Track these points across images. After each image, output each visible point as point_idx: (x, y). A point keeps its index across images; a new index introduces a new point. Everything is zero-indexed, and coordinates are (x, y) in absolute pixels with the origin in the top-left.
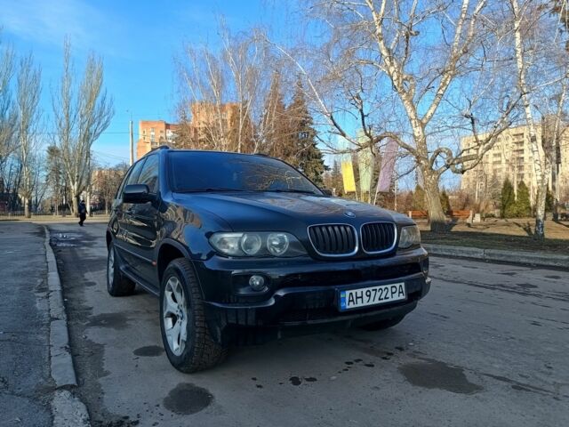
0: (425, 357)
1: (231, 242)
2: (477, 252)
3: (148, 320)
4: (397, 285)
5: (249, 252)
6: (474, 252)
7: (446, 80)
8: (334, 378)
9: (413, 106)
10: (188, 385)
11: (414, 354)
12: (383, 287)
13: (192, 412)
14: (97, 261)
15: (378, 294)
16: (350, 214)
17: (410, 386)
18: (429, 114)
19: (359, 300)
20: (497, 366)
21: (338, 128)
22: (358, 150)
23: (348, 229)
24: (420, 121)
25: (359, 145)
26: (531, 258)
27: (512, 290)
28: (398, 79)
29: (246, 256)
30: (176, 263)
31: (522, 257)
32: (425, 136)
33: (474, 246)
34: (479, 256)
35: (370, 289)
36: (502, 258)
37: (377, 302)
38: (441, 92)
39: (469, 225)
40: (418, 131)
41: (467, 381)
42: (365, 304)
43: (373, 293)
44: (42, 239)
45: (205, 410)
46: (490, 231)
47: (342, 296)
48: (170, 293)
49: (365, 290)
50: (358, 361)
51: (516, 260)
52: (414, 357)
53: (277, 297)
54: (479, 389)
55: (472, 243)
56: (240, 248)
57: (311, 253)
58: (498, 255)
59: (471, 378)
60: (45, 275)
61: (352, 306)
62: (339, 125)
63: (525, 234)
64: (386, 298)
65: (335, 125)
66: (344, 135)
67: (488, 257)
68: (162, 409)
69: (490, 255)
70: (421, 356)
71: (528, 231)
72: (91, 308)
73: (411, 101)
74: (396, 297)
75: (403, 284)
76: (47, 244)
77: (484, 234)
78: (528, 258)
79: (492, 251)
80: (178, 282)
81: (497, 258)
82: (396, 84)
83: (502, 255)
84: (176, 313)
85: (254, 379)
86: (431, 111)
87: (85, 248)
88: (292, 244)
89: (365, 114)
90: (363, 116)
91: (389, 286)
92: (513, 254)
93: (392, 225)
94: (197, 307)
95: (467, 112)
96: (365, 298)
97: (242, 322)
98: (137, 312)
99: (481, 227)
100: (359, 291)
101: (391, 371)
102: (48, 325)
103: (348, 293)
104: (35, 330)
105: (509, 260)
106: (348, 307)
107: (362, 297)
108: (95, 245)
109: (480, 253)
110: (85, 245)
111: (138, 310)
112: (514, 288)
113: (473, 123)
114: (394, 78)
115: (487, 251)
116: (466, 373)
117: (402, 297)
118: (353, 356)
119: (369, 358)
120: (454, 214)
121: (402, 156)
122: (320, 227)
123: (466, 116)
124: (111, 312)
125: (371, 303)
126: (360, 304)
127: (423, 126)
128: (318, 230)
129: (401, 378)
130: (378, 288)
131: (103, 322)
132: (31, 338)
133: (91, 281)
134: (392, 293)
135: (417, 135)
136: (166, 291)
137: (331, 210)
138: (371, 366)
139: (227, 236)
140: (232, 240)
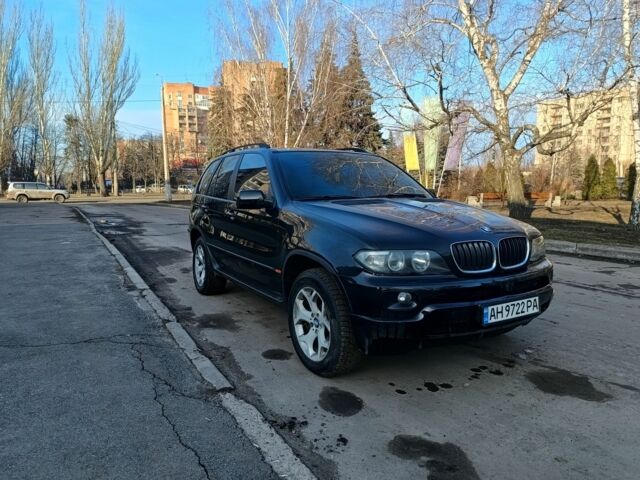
0: (547, 365)
1: (376, 260)
2: (568, 247)
3: (257, 322)
4: (532, 299)
5: (393, 269)
6: (565, 247)
7: (535, 43)
8: (467, 384)
9: (495, 75)
10: (332, 388)
11: (536, 362)
12: (520, 302)
13: (350, 415)
14: (159, 252)
15: (516, 308)
16: (487, 229)
17: (542, 394)
18: (513, 84)
19: (500, 315)
20: (621, 375)
21: (411, 101)
22: (432, 127)
23: (487, 245)
24: (502, 92)
25: (433, 121)
26: (630, 254)
27: (614, 291)
28: (479, 42)
29: (392, 273)
30: (308, 273)
31: (620, 253)
32: (507, 110)
33: (564, 239)
34: (570, 250)
35: (509, 304)
36: (596, 254)
37: (515, 316)
38: (528, 58)
39: (549, 209)
40: (499, 104)
41: (594, 389)
42: (505, 318)
43: (511, 308)
44: (85, 225)
45: (360, 413)
46: (576, 217)
47: (485, 311)
48: (302, 302)
49: (504, 305)
50: (484, 368)
51: (613, 256)
52: (537, 364)
53: (424, 313)
54: (609, 397)
55: (561, 235)
56: (386, 265)
57: (454, 270)
58: (592, 250)
59: (599, 387)
60: (121, 270)
61: (493, 320)
62: (412, 98)
63: (614, 221)
64: (522, 312)
65: (408, 98)
66: (417, 110)
67: (580, 252)
68: (321, 411)
69: (583, 249)
70: (543, 364)
71: (619, 218)
72: (190, 309)
73: (493, 69)
74: (531, 311)
75: (537, 298)
76: (94, 230)
77: (569, 222)
78: (626, 254)
79: (586, 246)
80: (315, 292)
81: (590, 253)
82: (476, 47)
83: (596, 250)
84: (310, 321)
85: (391, 384)
86: (516, 80)
87: (136, 236)
88: (433, 261)
89: (444, 86)
90: (441, 90)
91: (525, 301)
92: (609, 249)
93: (525, 239)
94: (342, 318)
95: (563, 88)
96: (505, 313)
97: (392, 336)
98: (240, 313)
99: (565, 212)
100: (500, 306)
101: (518, 379)
102: (165, 328)
103: (490, 308)
104: (155, 333)
105: (604, 255)
106: (490, 322)
107: (501, 312)
108: (145, 233)
109: (572, 247)
110: (134, 232)
111: (238, 310)
112: (616, 289)
113: (568, 99)
114: (475, 41)
115: (580, 245)
116: (591, 381)
117: (536, 310)
118: (478, 363)
119: (496, 366)
120: (533, 196)
121: (478, 131)
122: (461, 244)
123: (561, 92)
124: (213, 313)
125: (510, 317)
126: (500, 319)
127: (506, 98)
128: (459, 247)
129: (531, 385)
130: (516, 303)
131: (212, 323)
132: (158, 340)
133: (168, 277)
134: (528, 307)
135: (498, 108)
136: (297, 300)
137: (464, 224)
138: (498, 373)
139: (372, 254)
140: (377, 258)
